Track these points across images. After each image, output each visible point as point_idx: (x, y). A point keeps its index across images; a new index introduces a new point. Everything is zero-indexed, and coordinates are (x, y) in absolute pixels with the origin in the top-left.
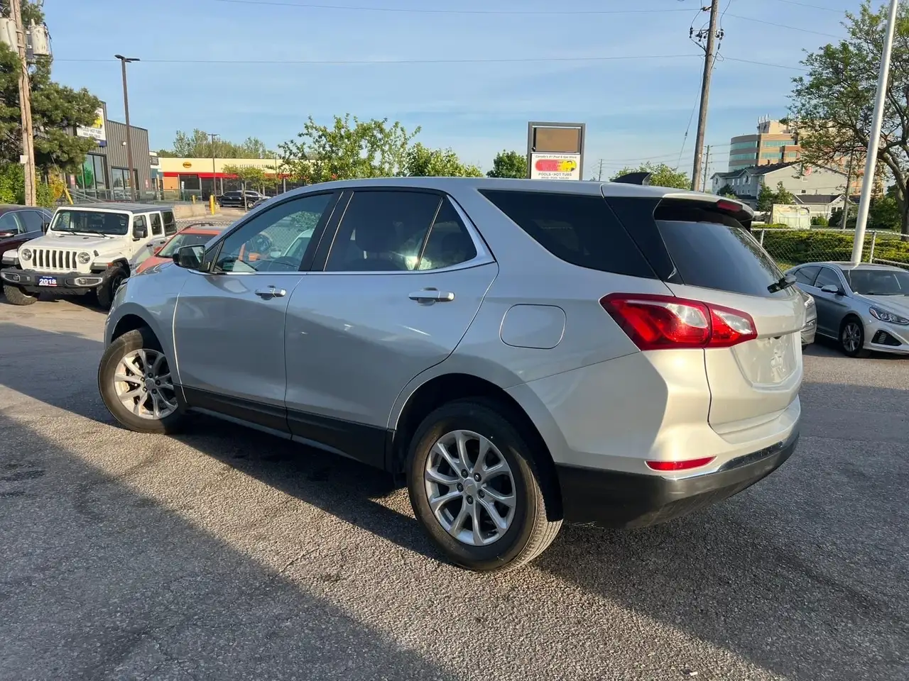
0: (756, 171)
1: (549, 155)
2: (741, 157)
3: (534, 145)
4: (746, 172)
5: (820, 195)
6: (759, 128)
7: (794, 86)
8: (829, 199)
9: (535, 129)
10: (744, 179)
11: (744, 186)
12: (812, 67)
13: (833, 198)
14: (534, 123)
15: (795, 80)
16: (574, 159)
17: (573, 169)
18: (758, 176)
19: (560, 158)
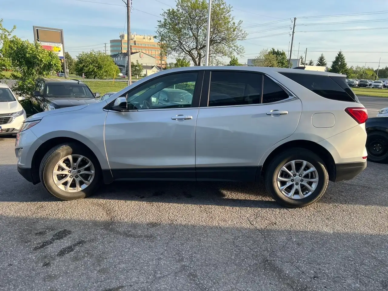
0: (123, 55)
1: (46, 43)
2: (115, 48)
3: (38, 38)
4: (119, 55)
5: (148, 66)
6: (120, 37)
7: (158, 24)
8: (151, 67)
9: (37, 30)
10: (119, 58)
11: (119, 61)
12: (164, 17)
13: (153, 67)
14: (36, 27)
15: (158, 21)
16: (59, 46)
17: (59, 51)
18: (124, 57)
19: (52, 45)
